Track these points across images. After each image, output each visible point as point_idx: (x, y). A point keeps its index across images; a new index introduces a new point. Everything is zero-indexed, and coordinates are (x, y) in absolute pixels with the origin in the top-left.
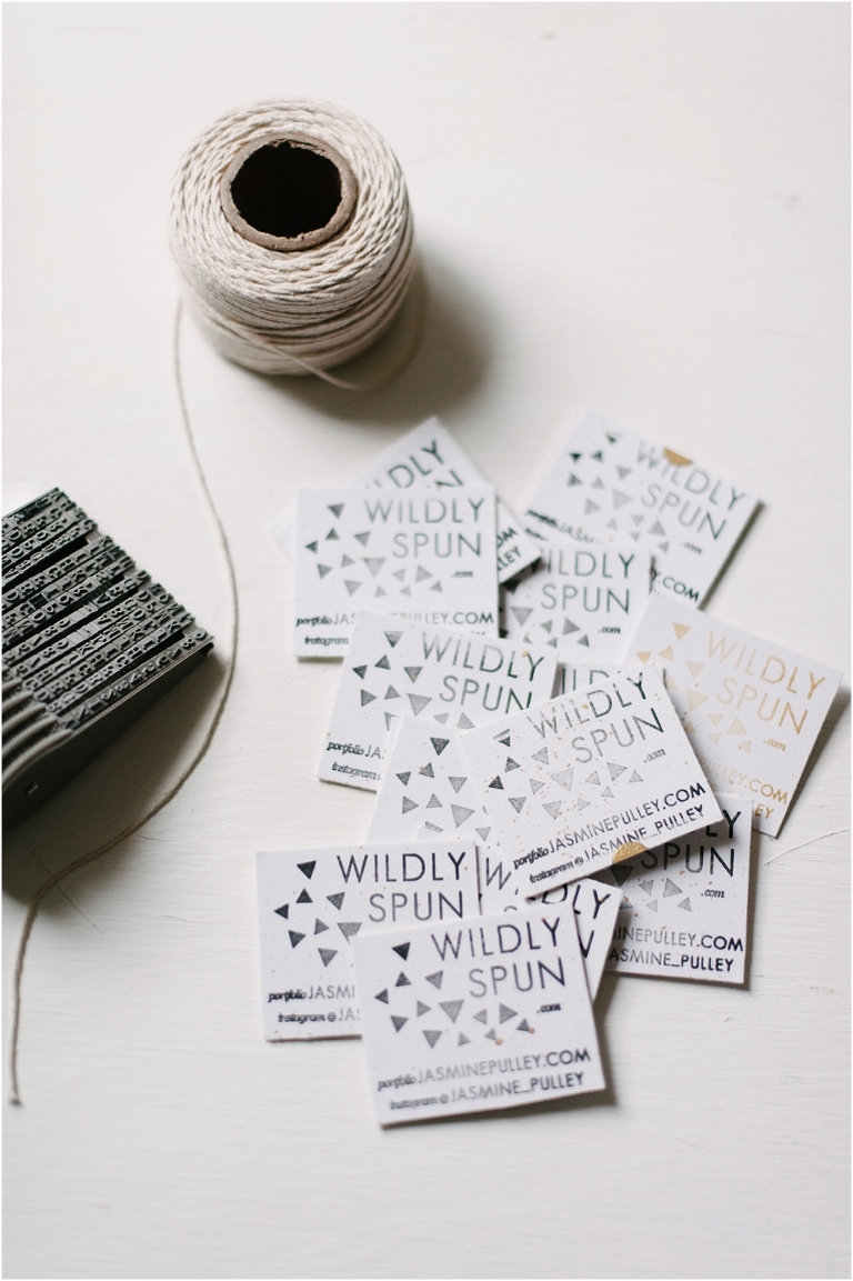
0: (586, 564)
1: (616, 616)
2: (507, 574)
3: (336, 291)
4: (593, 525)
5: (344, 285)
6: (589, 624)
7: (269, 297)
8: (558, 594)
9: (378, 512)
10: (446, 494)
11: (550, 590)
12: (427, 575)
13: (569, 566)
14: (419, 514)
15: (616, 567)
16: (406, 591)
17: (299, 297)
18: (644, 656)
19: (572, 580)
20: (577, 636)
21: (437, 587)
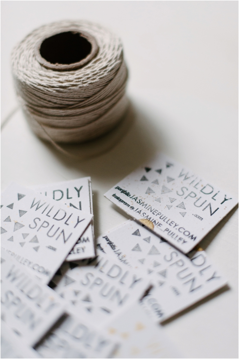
0: (115, 272)
1: (112, 305)
2: (72, 258)
3: (58, 91)
4: (133, 257)
5: (61, 89)
6: (98, 302)
7: (28, 83)
8: (92, 280)
9: (36, 205)
10: (70, 210)
11: (89, 277)
12: (37, 241)
13: (106, 270)
14: (52, 214)
15: (129, 281)
16: (22, 244)
17: (39, 87)
18: (112, 331)
19: (104, 277)
20: (87, 305)
21: (36, 249)
